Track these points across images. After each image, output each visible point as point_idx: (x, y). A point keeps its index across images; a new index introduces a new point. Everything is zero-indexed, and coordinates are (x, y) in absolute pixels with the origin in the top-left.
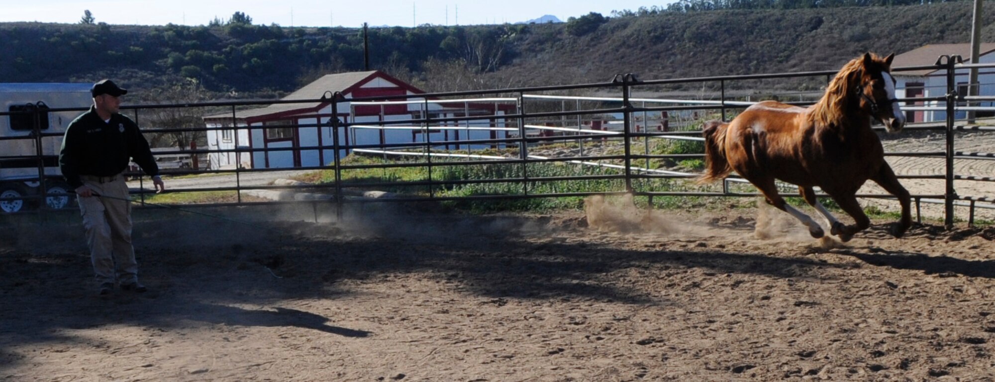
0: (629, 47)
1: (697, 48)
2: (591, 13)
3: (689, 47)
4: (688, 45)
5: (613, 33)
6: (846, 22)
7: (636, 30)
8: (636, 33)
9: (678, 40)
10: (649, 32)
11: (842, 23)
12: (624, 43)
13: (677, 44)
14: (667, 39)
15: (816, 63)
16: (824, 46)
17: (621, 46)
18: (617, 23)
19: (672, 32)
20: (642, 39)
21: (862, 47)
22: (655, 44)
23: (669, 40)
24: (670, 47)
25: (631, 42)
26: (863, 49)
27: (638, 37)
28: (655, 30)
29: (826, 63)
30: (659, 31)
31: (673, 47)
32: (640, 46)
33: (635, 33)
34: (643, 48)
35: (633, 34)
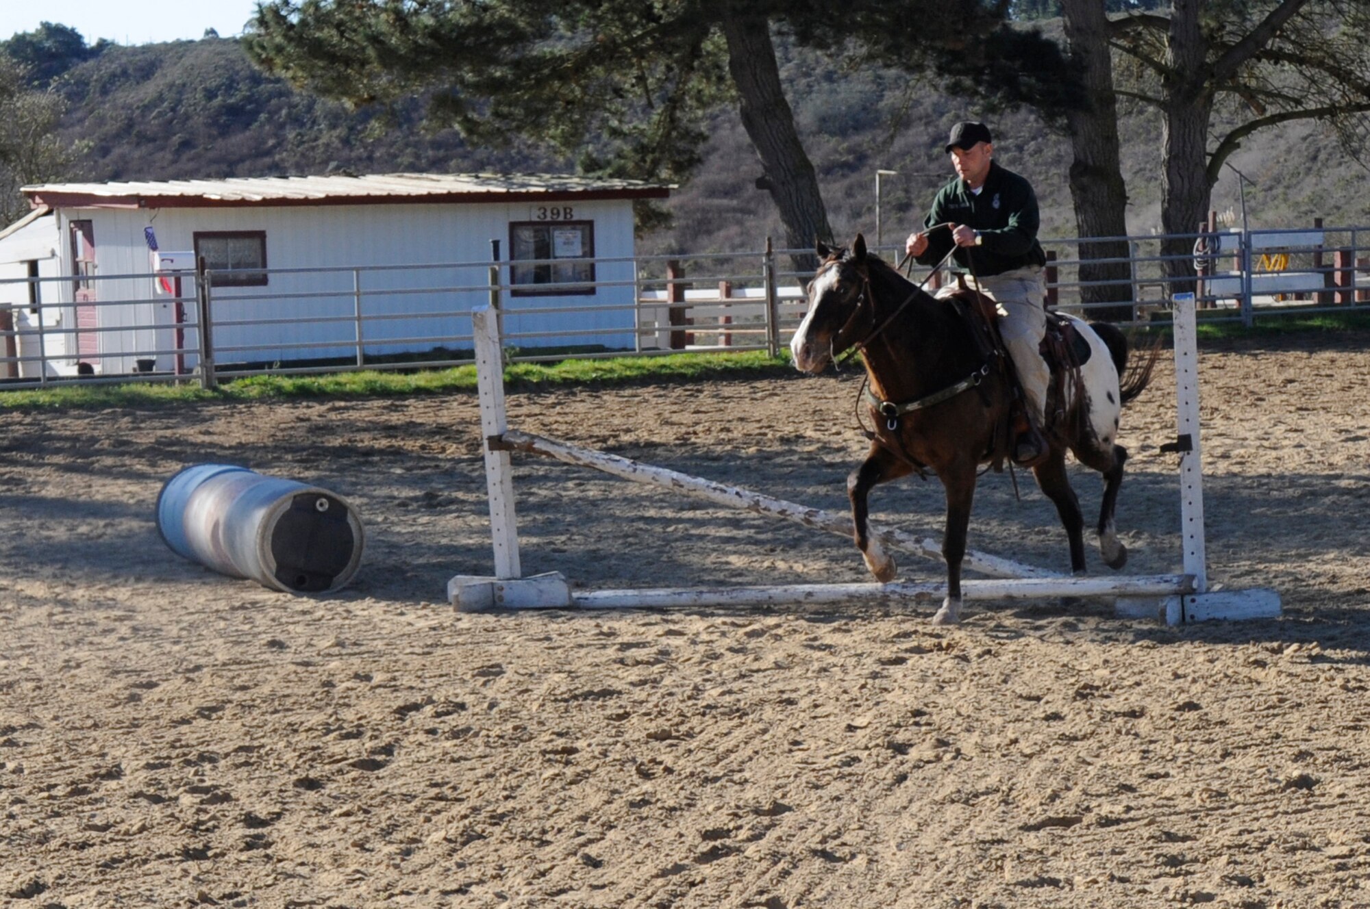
0: (142, 139)
1: (351, 149)
2: (47, 27)
3: (327, 145)
4: (323, 140)
5: (104, 91)
6: (818, 71)
7: (171, 86)
8: (170, 96)
9: (297, 121)
10: (210, 94)
11: (807, 75)
12: (130, 124)
13: (291, 134)
14: (263, 116)
15: (702, 201)
16: (739, 148)
17: (118, 136)
18: (124, 60)
19: (280, 94)
20: (187, 117)
21: (850, 151)
22: (225, 131)
23: (269, 120)
24: (271, 142)
25: (153, 122)
26: (851, 158)
27: (173, 110)
28: (230, 86)
29: (735, 202)
30: (243, 89)
31: (280, 144)
32: (176, 139)
33: (166, 94)
34: (186, 145)
35: (160, 98)
